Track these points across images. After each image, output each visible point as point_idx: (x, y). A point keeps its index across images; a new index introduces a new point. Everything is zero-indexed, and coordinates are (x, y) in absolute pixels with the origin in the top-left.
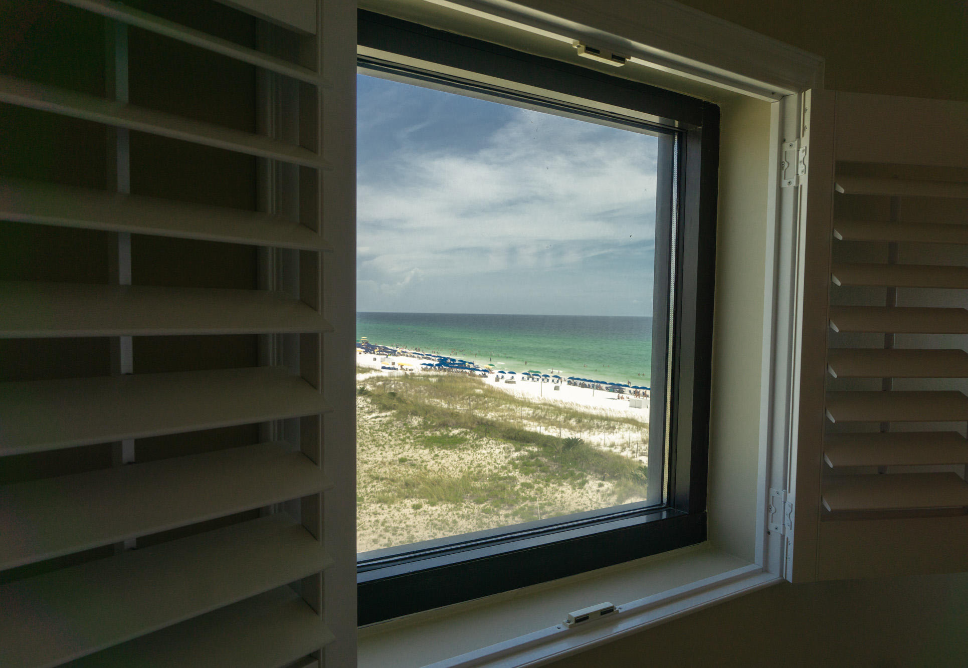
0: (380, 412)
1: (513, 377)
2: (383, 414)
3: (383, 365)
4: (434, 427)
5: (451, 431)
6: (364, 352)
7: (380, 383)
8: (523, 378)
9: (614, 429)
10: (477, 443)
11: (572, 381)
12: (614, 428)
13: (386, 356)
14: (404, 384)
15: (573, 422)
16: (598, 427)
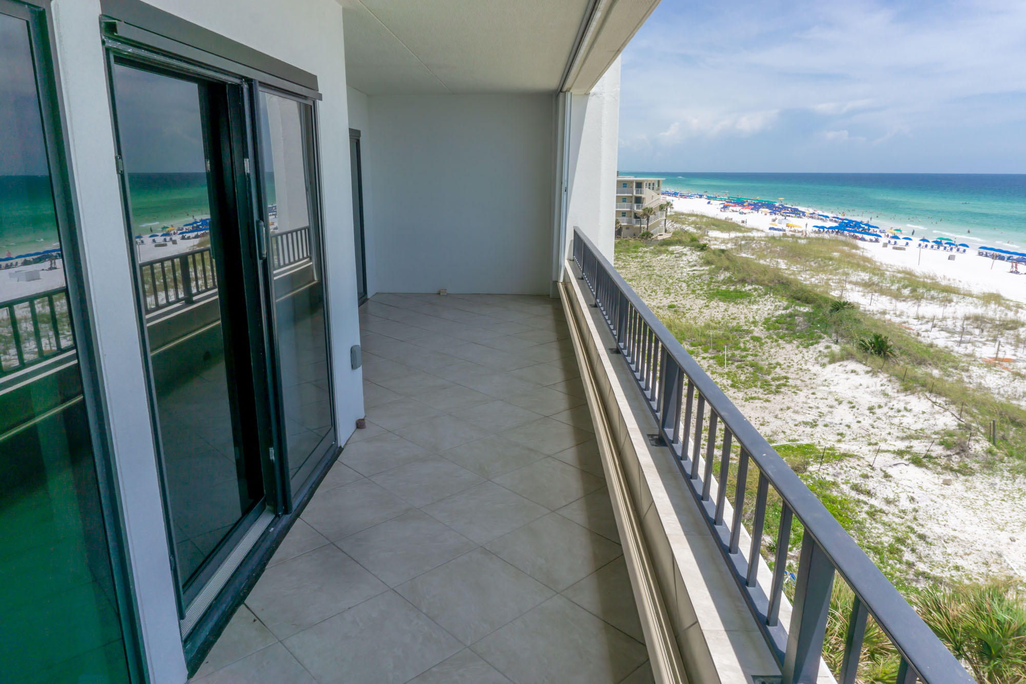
0: (701, 266)
1: (907, 244)
2: (702, 268)
3: (772, 226)
4: (734, 281)
5: (745, 287)
6: (770, 212)
7: (743, 242)
8: (920, 245)
9: (950, 303)
10: (758, 299)
11: (984, 251)
12: (950, 301)
13: (784, 218)
14: (765, 244)
15: (906, 292)
16: (933, 298)
